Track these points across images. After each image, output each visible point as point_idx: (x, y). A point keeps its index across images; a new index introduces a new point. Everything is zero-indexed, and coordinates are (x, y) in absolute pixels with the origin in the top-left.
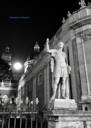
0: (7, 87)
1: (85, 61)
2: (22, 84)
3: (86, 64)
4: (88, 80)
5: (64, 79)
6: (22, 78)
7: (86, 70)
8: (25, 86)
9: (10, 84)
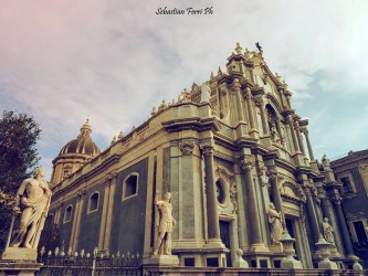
1: (181, 186)
3: (181, 192)
4: (181, 216)
5: (169, 235)
7: (181, 199)
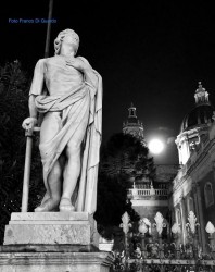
0: (147, 198)
2: (181, 189)
6: (180, 175)
8: (192, 194)
9: (152, 191)
